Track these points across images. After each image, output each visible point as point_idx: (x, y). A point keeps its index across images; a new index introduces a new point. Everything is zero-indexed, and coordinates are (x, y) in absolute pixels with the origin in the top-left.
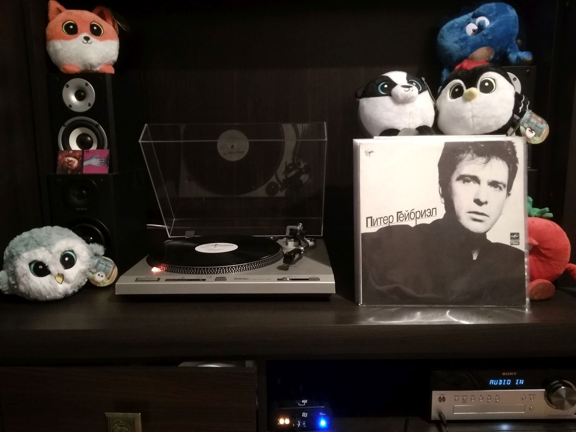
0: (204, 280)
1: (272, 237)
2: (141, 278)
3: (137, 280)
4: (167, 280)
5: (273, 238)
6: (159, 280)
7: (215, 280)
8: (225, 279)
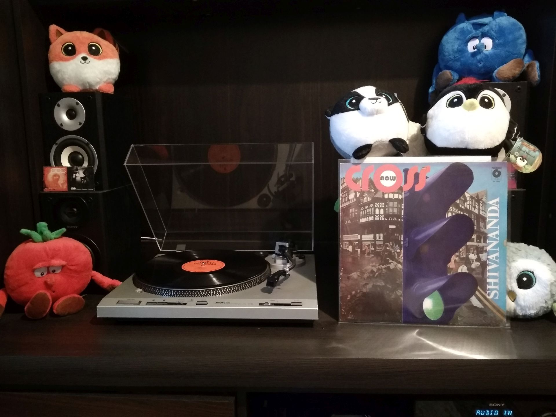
0: (185, 304)
1: (262, 252)
2: (122, 301)
3: (118, 303)
4: (148, 303)
5: (263, 254)
6: (140, 303)
7: (196, 304)
8: (206, 303)
